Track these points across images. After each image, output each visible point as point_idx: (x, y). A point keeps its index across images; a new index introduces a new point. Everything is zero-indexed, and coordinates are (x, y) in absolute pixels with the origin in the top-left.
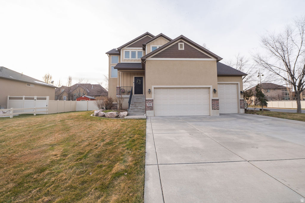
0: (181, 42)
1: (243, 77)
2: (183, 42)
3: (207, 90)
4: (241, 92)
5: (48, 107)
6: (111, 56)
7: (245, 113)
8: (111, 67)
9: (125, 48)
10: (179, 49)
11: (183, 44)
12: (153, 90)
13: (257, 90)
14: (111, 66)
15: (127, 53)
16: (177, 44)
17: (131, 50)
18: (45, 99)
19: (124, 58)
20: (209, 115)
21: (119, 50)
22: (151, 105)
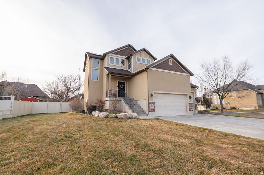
0: (170, 58)
1: (196, 88)
2: (171, 59)
3: (184, 96)
4: (195, 98)
5: (12, 108)
6: (92, 59)
7: (198, 113)
8: (92, 70)
9: (110, 54)
10: (169, 64)
11: (171, 60)
12: (153, 94)
13: (203, 97)
14: (92, 68)
15: (112, 59)
16: (168, 60)
17: (116, 57)
18: (9, 99)
19: (109, 64)
20: (186, 115)
21: (105, 55)
22: (153, 107)
